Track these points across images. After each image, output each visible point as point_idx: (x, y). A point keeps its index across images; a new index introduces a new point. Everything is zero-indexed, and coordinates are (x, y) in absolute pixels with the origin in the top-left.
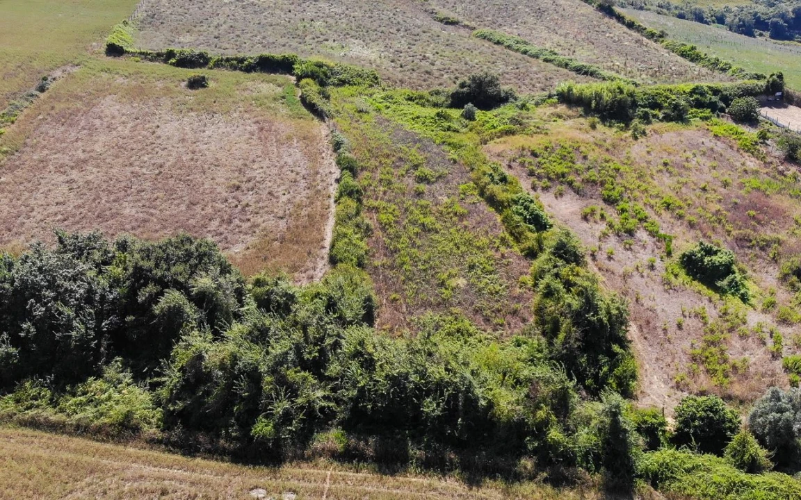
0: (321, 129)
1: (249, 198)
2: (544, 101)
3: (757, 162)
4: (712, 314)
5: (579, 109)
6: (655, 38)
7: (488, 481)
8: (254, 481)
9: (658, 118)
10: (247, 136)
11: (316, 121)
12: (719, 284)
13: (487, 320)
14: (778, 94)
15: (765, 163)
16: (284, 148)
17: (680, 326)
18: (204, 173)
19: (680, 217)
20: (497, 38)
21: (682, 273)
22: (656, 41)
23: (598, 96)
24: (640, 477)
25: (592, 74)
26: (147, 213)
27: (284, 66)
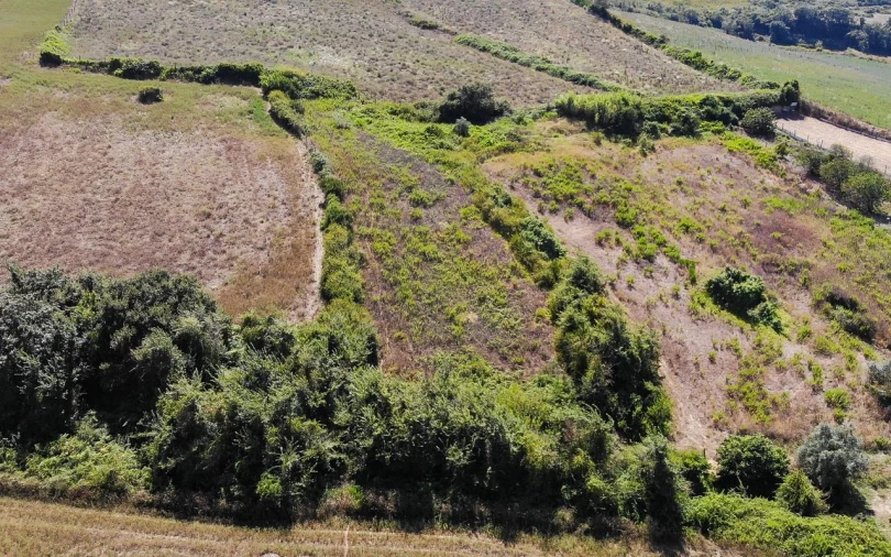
0: (298, 148)
1: (222, 227)
2: (542, 114)
3: (777, 179)
4: (745, 346)
5: (582, 123)
6: (655, 44)
7: (523, 535)
8: (263, 546)
9: (667, 132)
10: (214, 156)
11: (291, 138)
12: (750, 313)
13: (504, 358)
14: (794, 104)
15: (785, 180)
16: (256, 170)
17: (712, 360)
18: (168, 199)
19: (701, 241)
20: (482, 45)
21: (709, 302)
22: (656, 47)
23: (602, 109)
24: (689, 524)
25: (591, 84)
26: (106, 246)
27: (249, 76)
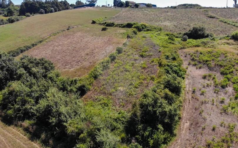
2: (224, 38)
20: (225, 21)
